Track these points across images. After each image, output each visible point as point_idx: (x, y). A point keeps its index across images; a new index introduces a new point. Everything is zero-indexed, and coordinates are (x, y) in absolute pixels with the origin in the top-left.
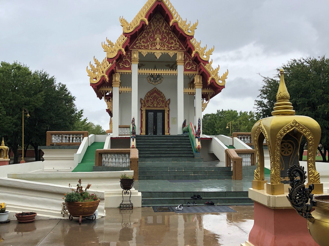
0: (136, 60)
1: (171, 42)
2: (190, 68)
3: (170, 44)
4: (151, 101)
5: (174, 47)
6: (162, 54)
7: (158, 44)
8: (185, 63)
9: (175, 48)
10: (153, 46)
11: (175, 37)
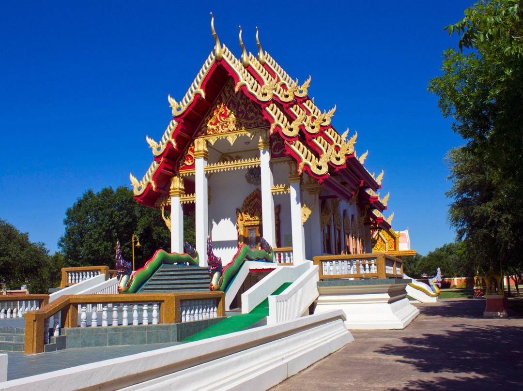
0: (200, 153)
1: (249, 117)
2: (280, 152)
3: (248, 119)
4: (251, 211)
5: (255, 123)
6: (238, 136)
7: (231, 123)
8: (271, 146)
9: (256, 125)
10: (225, 127)
11: (256, 108)
